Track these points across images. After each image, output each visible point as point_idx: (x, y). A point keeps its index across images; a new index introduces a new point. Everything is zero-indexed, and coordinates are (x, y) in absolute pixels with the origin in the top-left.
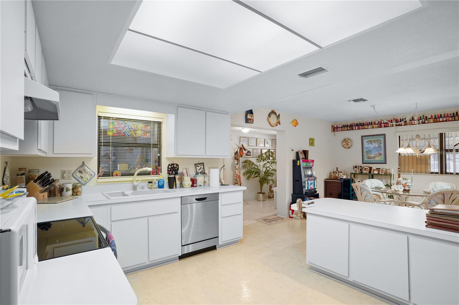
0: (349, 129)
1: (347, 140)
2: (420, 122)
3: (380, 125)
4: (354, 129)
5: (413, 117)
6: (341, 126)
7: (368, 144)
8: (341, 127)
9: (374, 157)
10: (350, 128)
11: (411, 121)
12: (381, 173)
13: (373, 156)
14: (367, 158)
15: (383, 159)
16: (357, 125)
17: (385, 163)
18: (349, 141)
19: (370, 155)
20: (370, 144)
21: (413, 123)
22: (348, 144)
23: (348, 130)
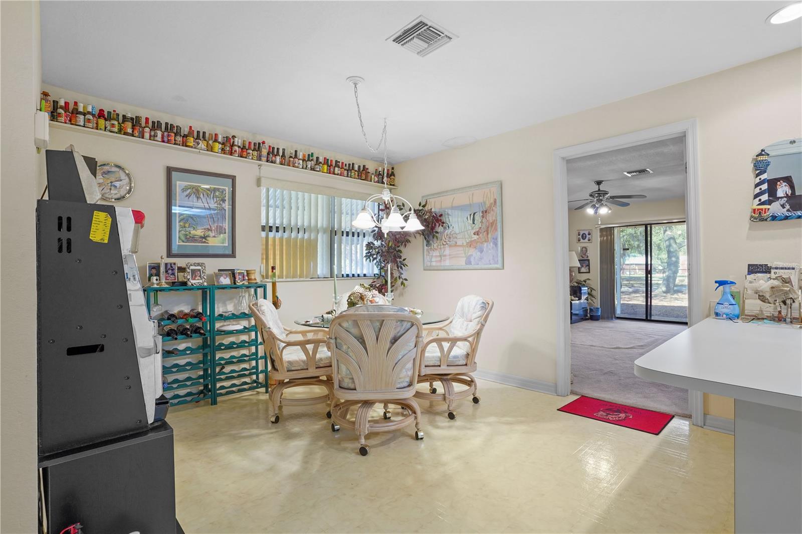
0: (130, 130)
1: (114, 169)
2: (309, 166)
3: (228, 146)
4: (147, 135)
5: (296, 151)
6: (90, 109)
7: (189, 196)
8: (89, 113)
9: (205, 237)
10: (133, 127)
11: (292, 159)
12: (239, 283)
13: (202, 234)
14: (183, 239)
15: (227, 245)
16: (156, 126)
17: (233, 255)
18: (123, 176)
19: (193, 232)
20: (193, 197)
21: (296, 165)
22: (117, 184)
23: (126, 134)
